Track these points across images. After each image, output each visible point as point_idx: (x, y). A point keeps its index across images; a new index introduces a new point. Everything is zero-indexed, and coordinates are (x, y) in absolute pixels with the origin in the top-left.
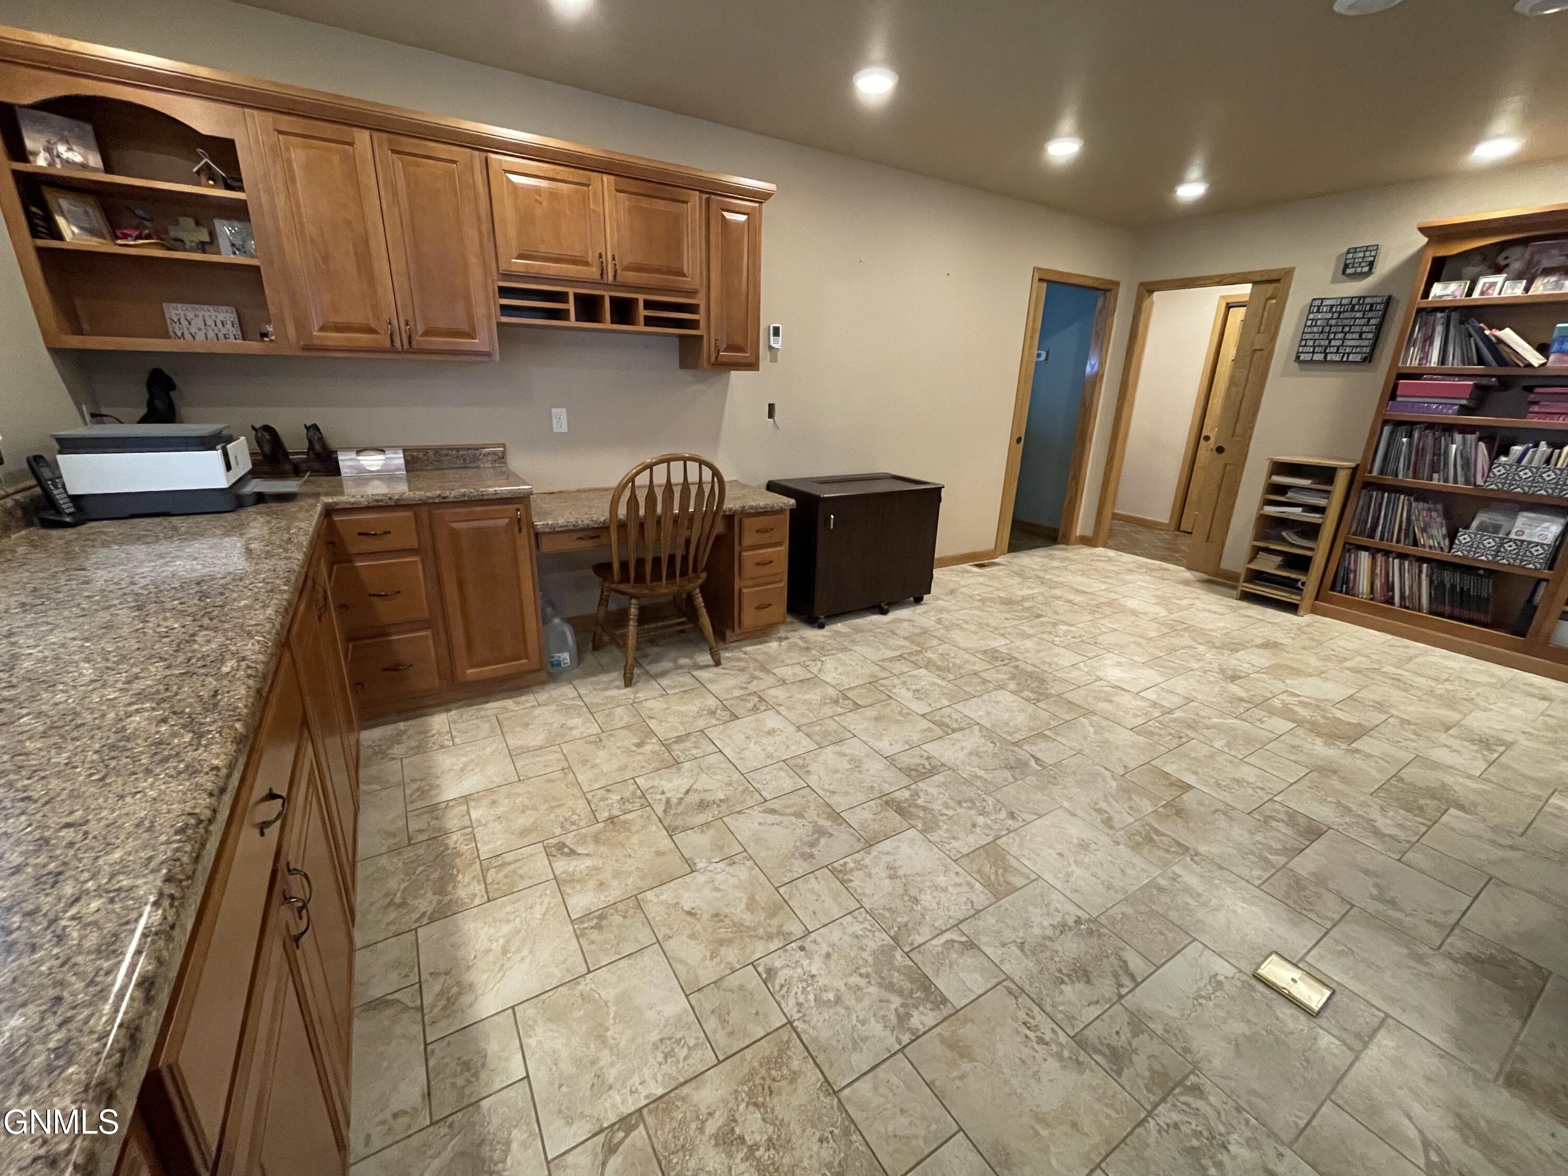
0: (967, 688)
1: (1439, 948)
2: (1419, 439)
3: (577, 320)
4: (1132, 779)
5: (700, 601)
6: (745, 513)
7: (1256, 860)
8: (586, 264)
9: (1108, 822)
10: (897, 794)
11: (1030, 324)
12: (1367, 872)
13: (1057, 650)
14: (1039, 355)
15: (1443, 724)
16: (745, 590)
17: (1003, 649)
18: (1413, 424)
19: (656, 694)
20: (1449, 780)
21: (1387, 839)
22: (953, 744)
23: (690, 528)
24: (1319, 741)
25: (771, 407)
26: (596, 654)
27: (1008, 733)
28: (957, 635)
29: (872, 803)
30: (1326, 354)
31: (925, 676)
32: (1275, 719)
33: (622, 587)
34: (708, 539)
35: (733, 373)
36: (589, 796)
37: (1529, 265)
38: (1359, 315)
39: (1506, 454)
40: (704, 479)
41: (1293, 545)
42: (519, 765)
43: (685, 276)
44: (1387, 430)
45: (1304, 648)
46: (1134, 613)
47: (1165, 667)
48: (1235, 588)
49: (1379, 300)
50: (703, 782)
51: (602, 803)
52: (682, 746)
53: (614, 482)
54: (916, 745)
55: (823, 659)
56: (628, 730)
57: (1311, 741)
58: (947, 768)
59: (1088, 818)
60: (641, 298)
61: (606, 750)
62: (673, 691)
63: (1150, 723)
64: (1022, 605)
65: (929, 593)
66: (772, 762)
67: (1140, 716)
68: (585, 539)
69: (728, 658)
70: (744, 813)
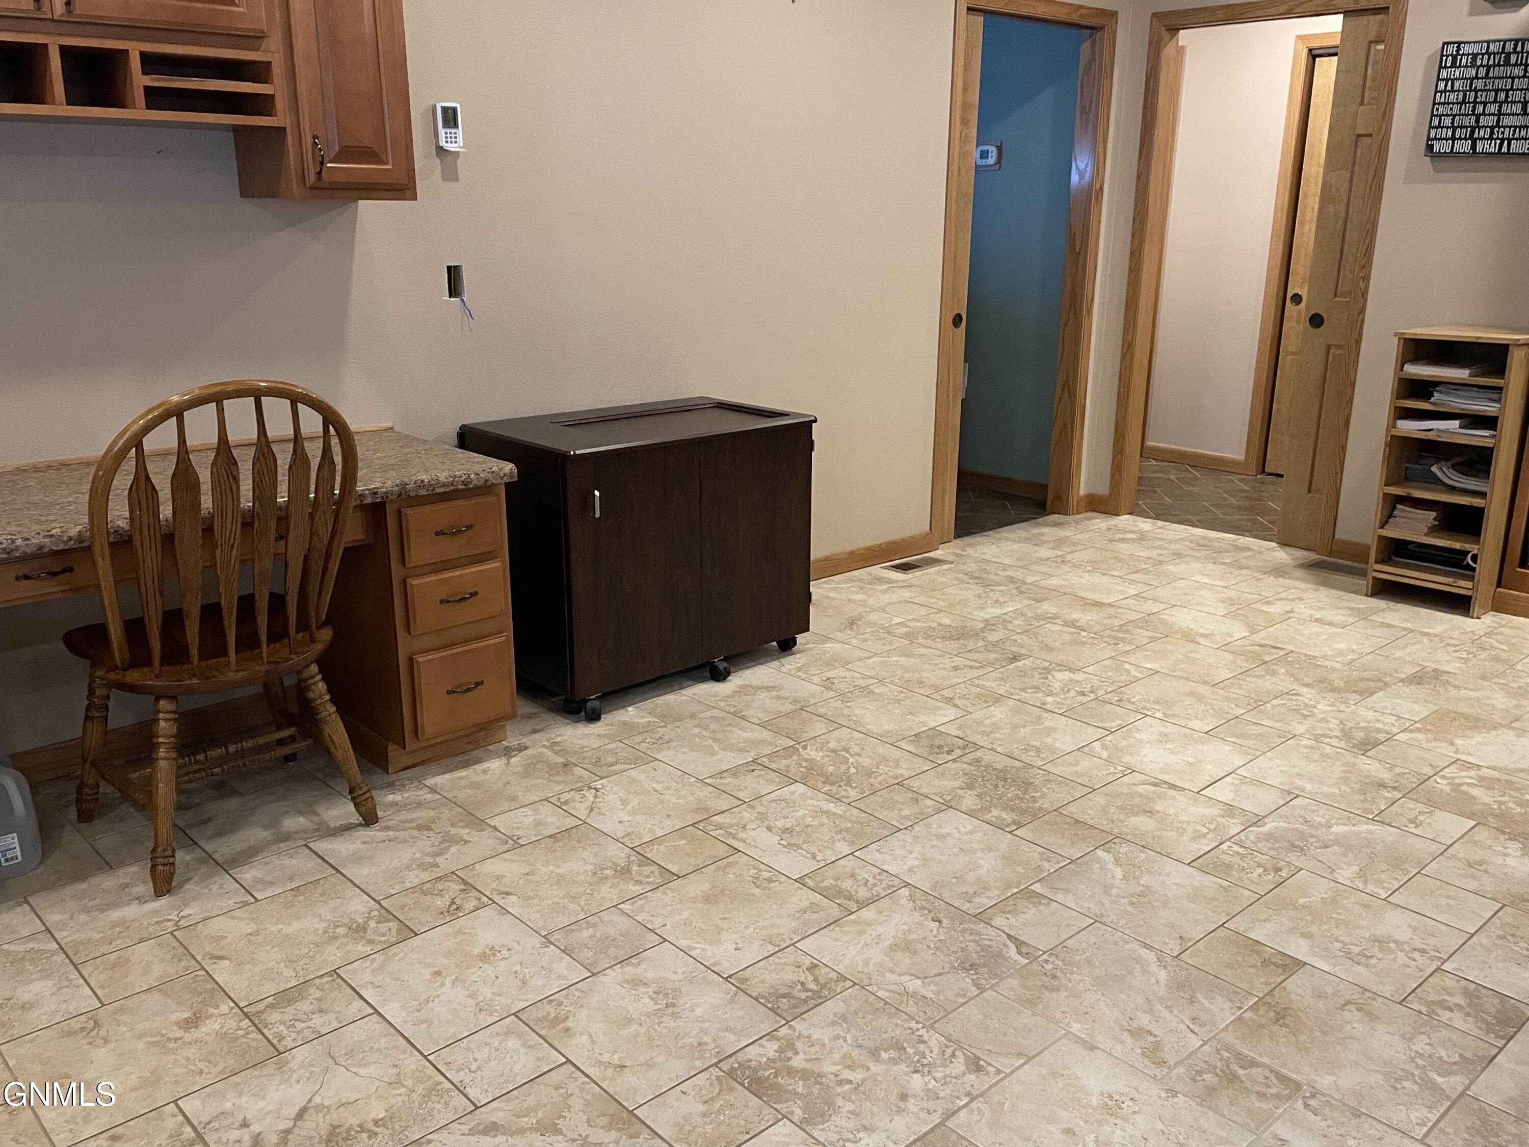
0: (883, 814)
4: (1196, 962)
5: (320, 689)
7: (1416, 1088)
9: (1154, 1053)
10: (753, 1051)
11: (959, 98)
13: (1050, 721)
14: (983, 155)
16: (421, 659)
17: (952, 730)
19: (227, 903)
22: (862, 932)
23: (282, 537)
24: (1513, 849)
25: (454, 274)
26: (86, 828)
27: (969, 898)
28: (863, 710)
29: (701, 1079)
30: (1474, 142)
31: (803, 798)
32: (1439, 815)
33: (134, 676)
34: (328, 556)
35: (360, 202)
38: (1518, 71)
40: (305, 430)
41: (1452, 489)
45: (1483, 677)
46: (1190, 637)
47: (1245, 736)
48: (1363, 574)
50: (339, 1086)
52: (288, 1013)
53: (97, 450)
54: (788, 942)
55: (598, 785)
56: (160, 991)
57: (1500, 849)
58: (850, 984)
59: (1118, 1050)
60: (135, 49)
61: (110, 1046)
62: (269, 893)
63: (1224, 847)
64: (984, 639)
65: (808, 630)
66: (491, 1020)
67: (1205, 836)
68: (38, 578)
69: (394, 804)
70: (429, 1142)
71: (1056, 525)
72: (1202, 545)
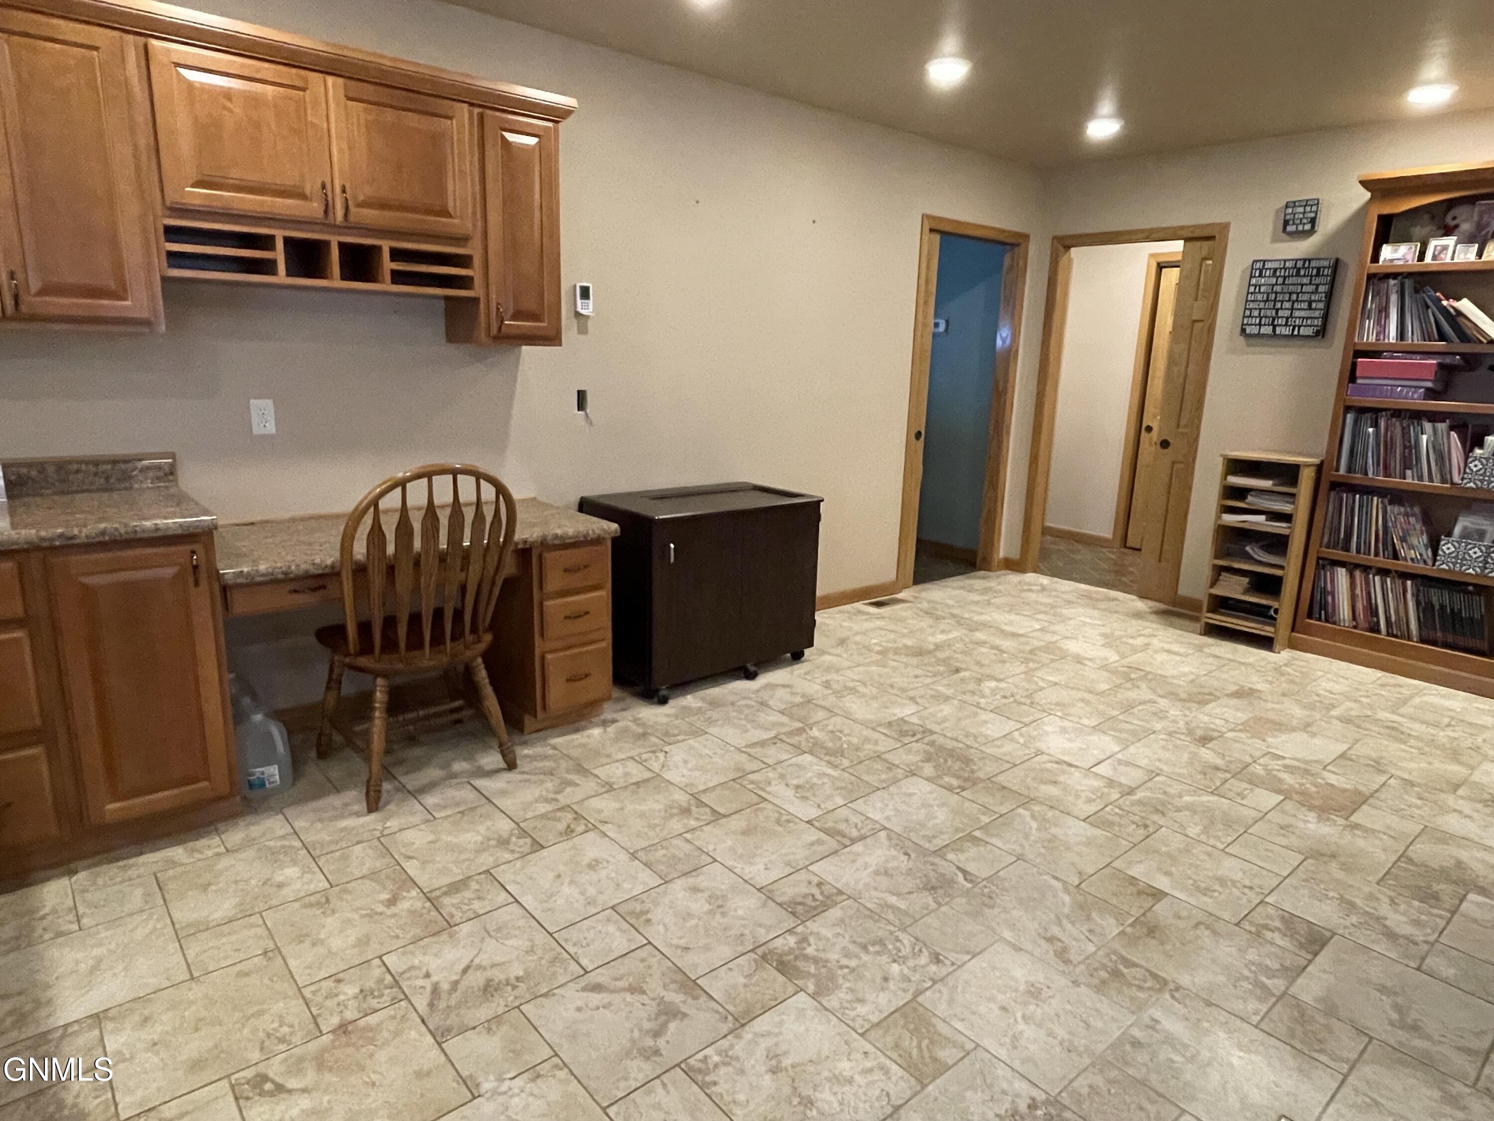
0: (868, 778)
1: (1475, 1083)
2: (1387, 430)
3: (289, 274)
4: (1092, 890)
5: (482, 675)
6: (545, 545)
7: (1250, 987)
8: (303, 196)
9: (1062, 955)
10: (779, 942)
11: (922, 288)
12: (1382, 989)
13: (984, 716)
14: (936, 325)
15: (1448, 783)
16: (549, 656)
17: (915, 720)
18: (1376, 411)
19: (416, 819)
20: (1464, 855)
21: (1401, 941)
22: (854, 861)
23: (465, 567)
24: (1312, 816)
25: (582, 397)
26: (321, 763)
27: (929, 839)
28: (853, 705)
29: (743, 960)
30: (1274, 327)
31: (811, 764)
32: (1257, 791)
33: (363, 661)
34: (493, 583)
35: (525, 348)
36: (307, 992)
37: (1480, 227)
38: (1306, 280)
39: (1481, 445)
40: (484, 497)
41: (1260, 563)
42: (191, 954)
43: (449, 215)
44: (1350, 417)
45: (1284, 695)
46: (1079, 660)
47: (1120, 731)
48: (1196, 619)
49: (1326, 263)
50: (492, 952)
51: (328, 1003)
52: (455, 899)
53: (348, 507)
54: (802, 866)
55: (667, 749)
56: (371, 880)
57: (1302, 817)
58: (845, 897)
59: (1037, 952)
60: (386, 245)
61: (337, 915)
62: (443, 814)
63: (1107, 809)
64: (935, 656)
65: (812, 645)
66: (595, 911)
67: (1094, 800)
68: (303, 592)
69: (527, 756)
70: (554, 995)
71: (984, 578)
72: (1088, 596)
